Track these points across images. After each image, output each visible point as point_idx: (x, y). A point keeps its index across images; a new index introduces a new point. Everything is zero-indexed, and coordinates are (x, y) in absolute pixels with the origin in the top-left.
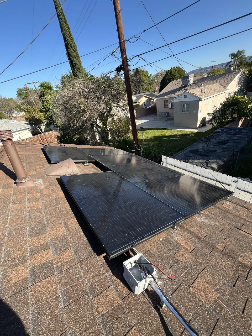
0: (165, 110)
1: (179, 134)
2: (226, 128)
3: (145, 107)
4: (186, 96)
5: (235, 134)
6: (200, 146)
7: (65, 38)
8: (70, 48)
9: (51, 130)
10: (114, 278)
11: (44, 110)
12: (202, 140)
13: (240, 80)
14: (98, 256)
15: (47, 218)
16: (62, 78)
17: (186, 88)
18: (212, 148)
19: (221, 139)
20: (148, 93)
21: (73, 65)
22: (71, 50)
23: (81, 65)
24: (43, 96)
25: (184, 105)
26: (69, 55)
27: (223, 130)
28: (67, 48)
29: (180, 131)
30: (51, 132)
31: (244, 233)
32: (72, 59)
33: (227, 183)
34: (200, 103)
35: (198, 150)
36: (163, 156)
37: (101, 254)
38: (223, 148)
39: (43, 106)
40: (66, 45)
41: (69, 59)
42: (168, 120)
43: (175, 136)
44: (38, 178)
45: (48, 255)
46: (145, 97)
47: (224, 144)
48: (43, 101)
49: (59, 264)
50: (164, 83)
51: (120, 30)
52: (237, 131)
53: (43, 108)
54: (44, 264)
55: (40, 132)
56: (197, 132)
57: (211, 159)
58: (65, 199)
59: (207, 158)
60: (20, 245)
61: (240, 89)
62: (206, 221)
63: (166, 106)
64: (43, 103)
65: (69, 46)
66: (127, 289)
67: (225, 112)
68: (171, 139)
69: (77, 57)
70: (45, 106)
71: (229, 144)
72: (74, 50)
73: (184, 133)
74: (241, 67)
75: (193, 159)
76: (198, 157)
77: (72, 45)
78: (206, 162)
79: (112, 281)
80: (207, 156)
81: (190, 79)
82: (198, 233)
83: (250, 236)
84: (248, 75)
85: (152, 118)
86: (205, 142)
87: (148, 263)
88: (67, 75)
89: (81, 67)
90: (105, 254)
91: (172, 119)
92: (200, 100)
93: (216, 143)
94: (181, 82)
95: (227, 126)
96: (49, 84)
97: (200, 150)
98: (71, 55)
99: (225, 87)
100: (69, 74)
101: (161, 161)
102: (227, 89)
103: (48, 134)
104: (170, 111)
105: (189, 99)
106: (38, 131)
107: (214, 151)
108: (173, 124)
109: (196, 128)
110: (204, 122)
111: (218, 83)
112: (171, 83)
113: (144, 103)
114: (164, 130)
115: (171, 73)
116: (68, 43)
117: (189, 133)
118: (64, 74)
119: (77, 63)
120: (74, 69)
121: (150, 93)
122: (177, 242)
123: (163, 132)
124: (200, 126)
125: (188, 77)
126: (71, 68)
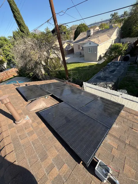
0: (79, 51)
1: (88, 65)
2: (113, 62)
3: (67, 49)
4: (90, 43)
5: (118, 66)
6: (101, 74)
7: (10, 5)
8: (15, 12)
9: (12, 68)
10: (91, 175)
11: (5, 55)
12: (102, 70)
13: (117, 32)
14: (79, 164)
15: (44, 145)
16: (13, 33)
17: (89, 38)
18: (107, 75)
19: (112, 69)
20: (67, 40)
21: (19, 24)
22: (16, 13)
23: (24, 23)
24: (3, 46)
25: (89, 48)
26: (15, 17)
27: (111, 63)
28: (13, 12)
29: (88, 64)
30: (12, 69)
31: (134, 130)
32: (18, 20)
33: (117, 95)
34: (98, 47)
35: (101, 77)
36: (83, 82)
37: (80, 163)
38: (113, 75)
39: (4, 52)
40: (12, 10)
41: (16, 20)
42: (81, 57)
43: (86, 67)
44: (25, 115)
45: (56, 171)
46: (66, 43)
47: (113, 72)
48: (3, 50)
49: (64, 175)
50: (76, 34)
51: (52, 7)
52: (118, 64)
53: (4, 54)
54: (56, 178)
55: (4, 68)
56: (97, 64)
57: (107, 82)
58: (47, 128)
59: (106, 81)
60: (39, 169)
61: (117, 38)
62: (117, 126)
63: (79, 48)
64: (4, 51)
65: (14, 11)
66: (99, 180)
67: (111, 52)
68: (85, 69)
69: (21, 18)
70: (5, 53)
71: (115, 72)
72: (18, 14)
73: (91, 65)
74: (116, 22)
75: (99, 82)
76: (101, 81)
77: (17, 10)
78: (106, 84)
79: (91, 178)
80: (105, 80)
81: (91, 32)
82: (117, 136)
83: (137, 132)
84: (121, 29)
85: (71, 56)
86: (103, 71)
87: (106, 165)
88: (16, 31)
89: (25, 25)
90: (82, 162)
91: (83, 56)
92: (98, 46)
93: (109, 72)
94: (86, 33)
95: (113, 61)
96: (5, 38)
97: (102, 77)
98: (17, 17)
99: (110, 37)
100: (17, 31)
101: (83, 85)
102: (111, 38)
103: (10, 70)
104: (82, 52)
105: (92, 45)
106: (2, 68)
107: (109, 77)
108: (84, 59)
109: (97, 62)
110: (100, 58)
111: (106, 35)
112: (81, 34)
113: (67, 46)
114: (80, 64)
115: (80, 28)
116: (13, 8)
117: (93, 64)
118: (14, 31)
119: (22, 22)
120: (20, 27)
121: (68, 40)
122: (109, 144)
123: (79, 64)
124: (99, 60)
125: (90, 31)
126: (18, 26)
